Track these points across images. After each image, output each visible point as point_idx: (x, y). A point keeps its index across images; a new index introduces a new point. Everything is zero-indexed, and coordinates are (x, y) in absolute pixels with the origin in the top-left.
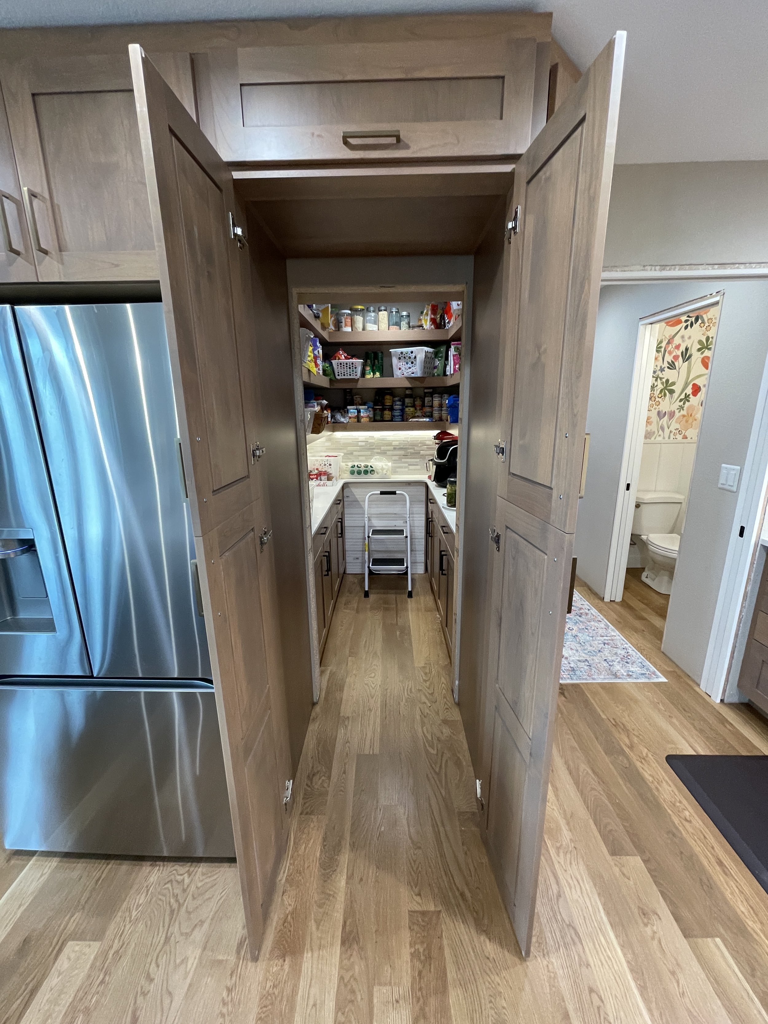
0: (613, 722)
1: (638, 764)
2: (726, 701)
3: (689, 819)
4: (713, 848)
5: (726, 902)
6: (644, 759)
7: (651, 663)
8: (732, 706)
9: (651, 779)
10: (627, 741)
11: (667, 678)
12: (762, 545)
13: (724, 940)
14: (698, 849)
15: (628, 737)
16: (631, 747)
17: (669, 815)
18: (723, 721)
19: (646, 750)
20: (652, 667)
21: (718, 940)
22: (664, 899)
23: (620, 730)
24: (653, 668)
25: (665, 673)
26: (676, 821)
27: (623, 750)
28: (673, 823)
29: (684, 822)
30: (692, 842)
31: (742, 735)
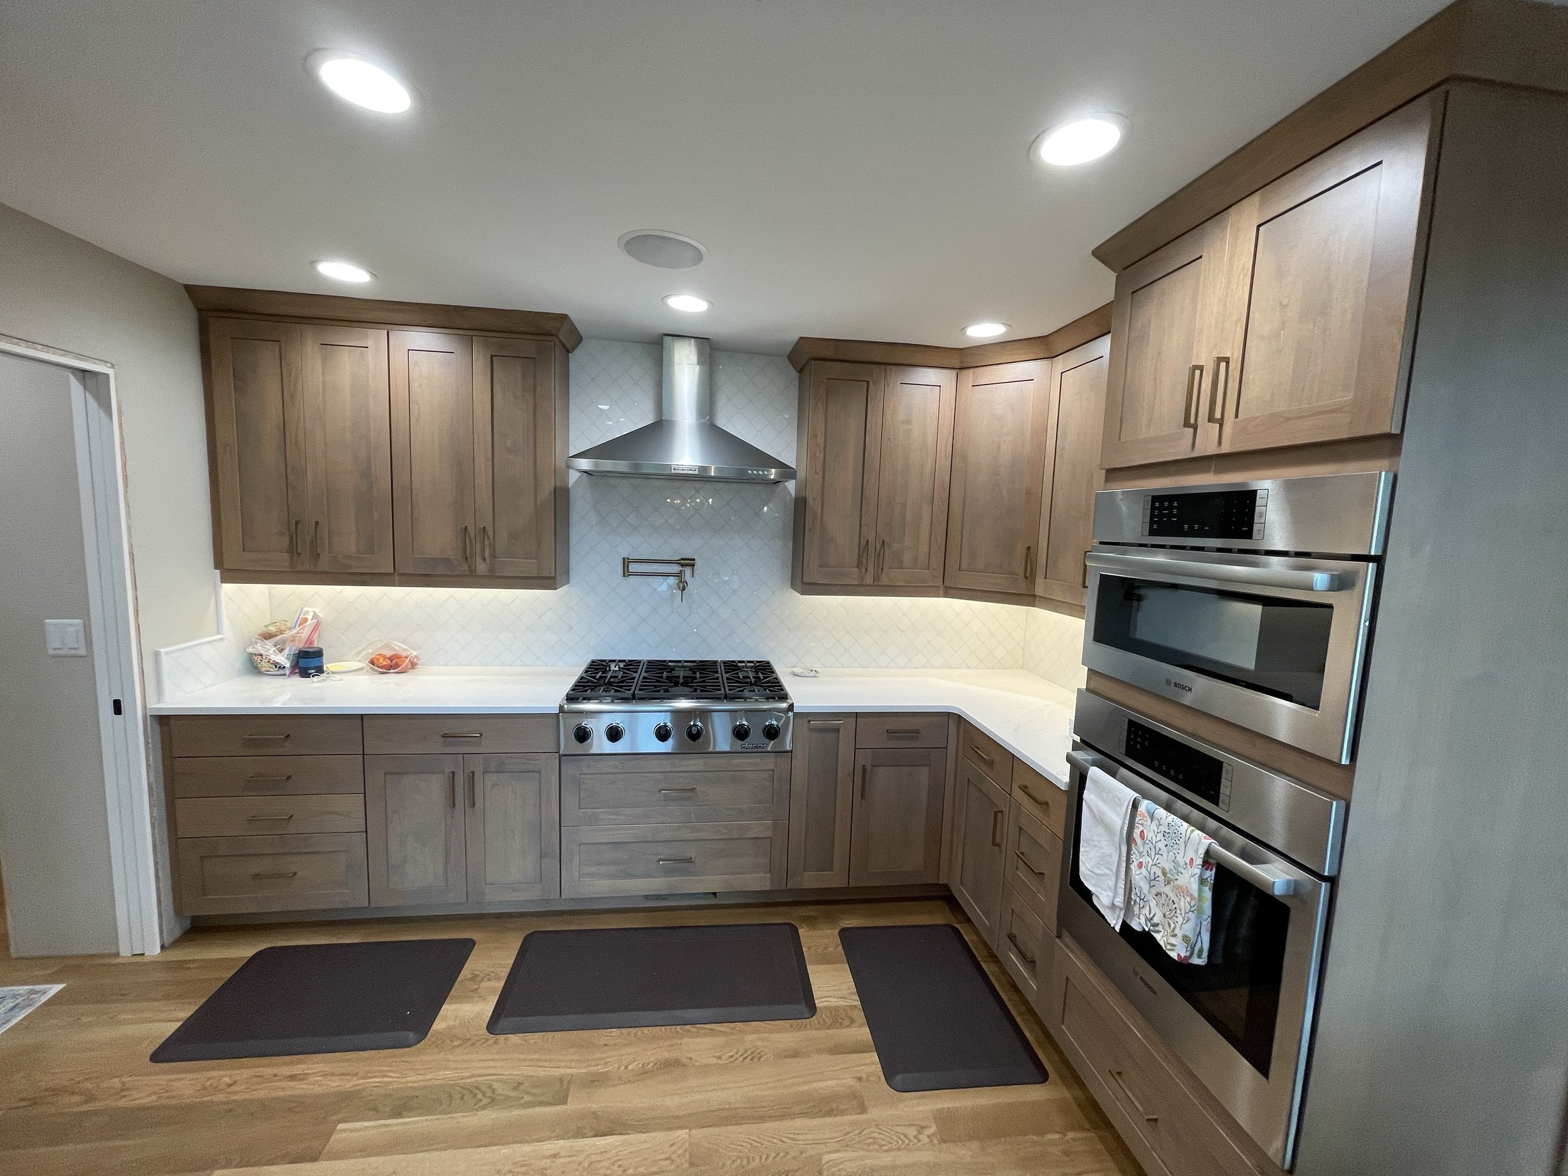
0: (24, 1103)
1: (122, 1103)
2: (166, 944)
3: (231, 1082)
4: (275, 1075)
5: (323, 1096)
6: (123, 1090)
7: (12, 985)
8: (178, 943)
9: (154, 1098)
10: (76, 1099)
11: (61, 982)
12: (151, 716)
13: (343, 1121)
14: (262, 1092)
15: (73, 1093)
16: (91, 1099)
17: (210, 1101)
18: (180, 965)
19: (117, 1080)
20: (19, 988)
21: (340, 1126)
22: (274, 1164)
23: (49, 1100)
24: (23, 989)
25: (51, 980)
26: (221, 1097)
27: (77, 1114)
28: (222, 1103)
29: (232, 1089)
30: (255, 1095)
31: (212, 961)
